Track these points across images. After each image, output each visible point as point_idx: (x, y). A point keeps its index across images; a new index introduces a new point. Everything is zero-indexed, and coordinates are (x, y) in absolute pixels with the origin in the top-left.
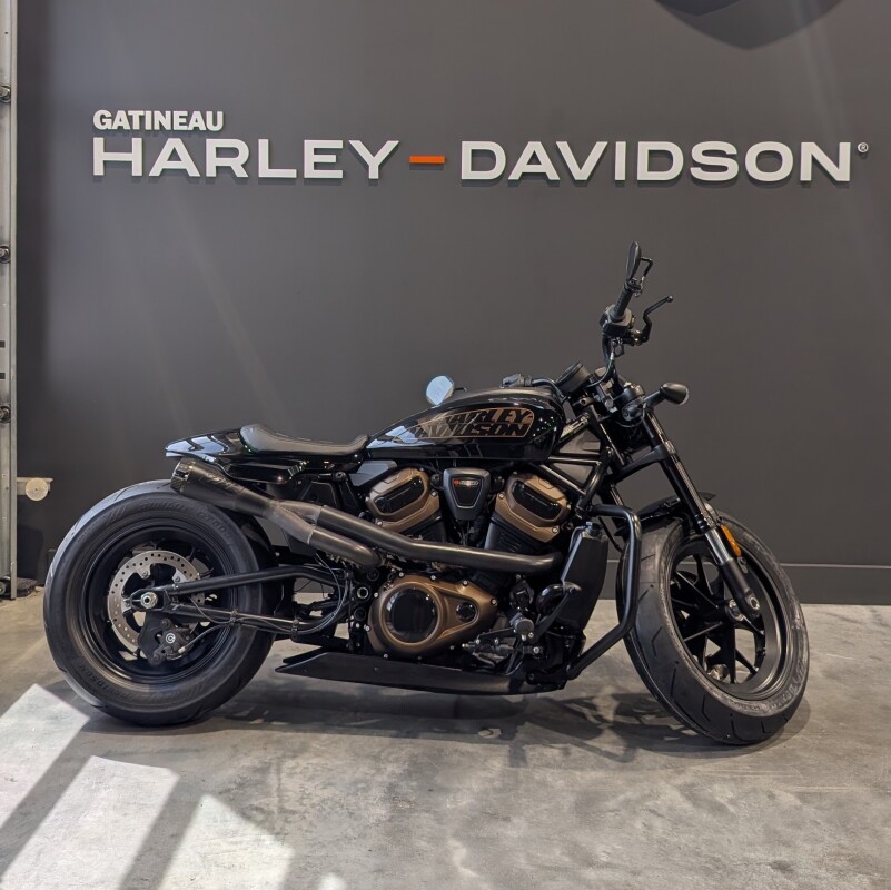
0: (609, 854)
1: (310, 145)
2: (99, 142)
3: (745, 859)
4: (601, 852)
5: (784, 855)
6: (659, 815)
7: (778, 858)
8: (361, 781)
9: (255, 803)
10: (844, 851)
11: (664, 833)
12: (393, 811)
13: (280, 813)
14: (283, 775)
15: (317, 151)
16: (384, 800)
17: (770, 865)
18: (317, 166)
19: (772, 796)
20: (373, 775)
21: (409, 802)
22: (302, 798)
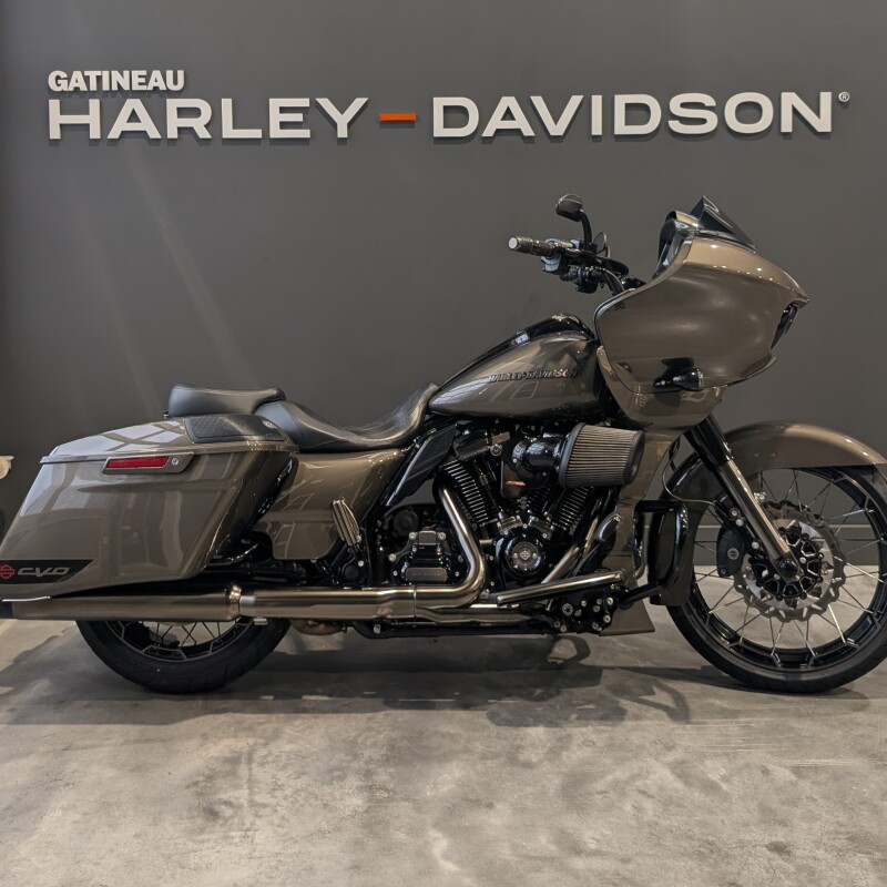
0: (598, 840)
1: (275, 104)
2: (54, 105)
3: (740, 841)
4: (589, 839)
5: (780, 836)
6: (649, 796)
7: (774, 839)
8: (337, 769)
9: (224, 797)
10: (842, 829)
11: (655, 815)
12: (370, 801)
13: (250, 807)
14: (254, 765)
15: (283, 110)
16: (360, 789)
17: (767, 847)
18: (284, 125)
19: (765, 772)
20: (349, 762)
21: (387, 790)
22: (274, 790)
